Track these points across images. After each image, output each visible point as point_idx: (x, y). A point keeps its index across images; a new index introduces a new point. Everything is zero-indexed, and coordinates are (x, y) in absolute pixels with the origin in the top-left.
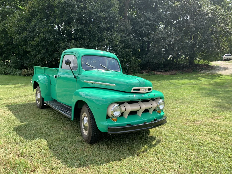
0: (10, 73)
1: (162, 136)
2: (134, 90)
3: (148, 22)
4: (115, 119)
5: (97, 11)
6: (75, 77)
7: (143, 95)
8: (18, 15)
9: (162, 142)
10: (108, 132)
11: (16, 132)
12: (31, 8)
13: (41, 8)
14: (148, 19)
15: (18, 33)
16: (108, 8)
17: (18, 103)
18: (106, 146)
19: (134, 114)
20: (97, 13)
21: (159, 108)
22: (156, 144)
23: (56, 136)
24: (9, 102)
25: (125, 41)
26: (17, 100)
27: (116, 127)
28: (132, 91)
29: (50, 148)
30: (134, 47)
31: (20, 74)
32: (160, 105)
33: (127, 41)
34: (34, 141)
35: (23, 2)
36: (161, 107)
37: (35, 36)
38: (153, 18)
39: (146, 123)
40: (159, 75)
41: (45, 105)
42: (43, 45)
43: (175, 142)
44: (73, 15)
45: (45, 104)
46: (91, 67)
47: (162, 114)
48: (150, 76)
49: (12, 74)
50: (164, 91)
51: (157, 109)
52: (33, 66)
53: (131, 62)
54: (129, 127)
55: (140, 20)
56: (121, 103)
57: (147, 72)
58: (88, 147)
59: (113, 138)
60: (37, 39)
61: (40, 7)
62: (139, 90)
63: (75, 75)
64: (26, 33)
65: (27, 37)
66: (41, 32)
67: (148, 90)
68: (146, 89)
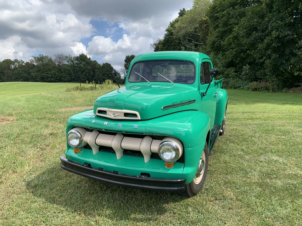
0: (240, 87)
7: (106, 123)
28: (97, 113)
64: (255, 34)
65: (257, 40)
66: (274, 28)
67: (123, 115)
68: (115, 113)
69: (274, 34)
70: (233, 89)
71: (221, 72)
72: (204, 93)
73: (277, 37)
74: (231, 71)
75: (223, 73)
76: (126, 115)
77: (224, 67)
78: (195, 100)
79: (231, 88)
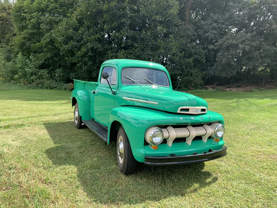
0: (56, 87)
1: (221, 173)
2: (182, 110)
3: (215, 25)
4: (155, 146)
5: (151, 14)
6: (113, 93)
7: (192, 118)
8: (65, 24)
9: (219, 181)
10: (145, 162)
11: (46, 154)
12: (79, 15)
13: (89, 15)
14: (216, 21)
15: (65, 43)
16: (165, 10)
17: (57, 121)
18: (145, 180)
19: (182, 142)
20: (151, 16)
21: (216, 135)
22: (210, 183)
23: (88, 162)
24: (47, 119)
25: (186, 49)
26: (57, 118)
27: (156, 157)
28: (178, 111)
29: (78, 176)
30: (197, 56)
31: (65, 89)
32: (218, 131)
33: (188, 49)
34: (62, 167)
35: (71, 9)
36: (220, 134)
37: (82, 45)
38: (221, 20)
39: (196, 154)
40: (228, 92)
41: (82, 125)
42: (90, 56)
43: (238, 182)
44: (124, 20)
45: (82, 123)
46: (133, 81)
47: (221, 143)
48: (216, 93)
49: (57, 88)
50: (232, 113)
51: (214, 136)
52: (74, 80)
53: (192, 75)
54: (173, 158)
55: (204, 24)
56: (163, 127)
57: (213, 88)
58: (122, 179)
59: (155, 170)
60: (84, 49)
61: (89, 13)
62: (188, 110)
63: (113, 90)
64: (72, 43)
65: (73, 47)
66: (88, 40)
67: (201, 110)
69: (90, 45)
70: (49, 89)
71: (34, 73)
73: (92, 48)
74: (44, 72)
75: (35, 74)
77: (36, 68)
79: (47, 88)
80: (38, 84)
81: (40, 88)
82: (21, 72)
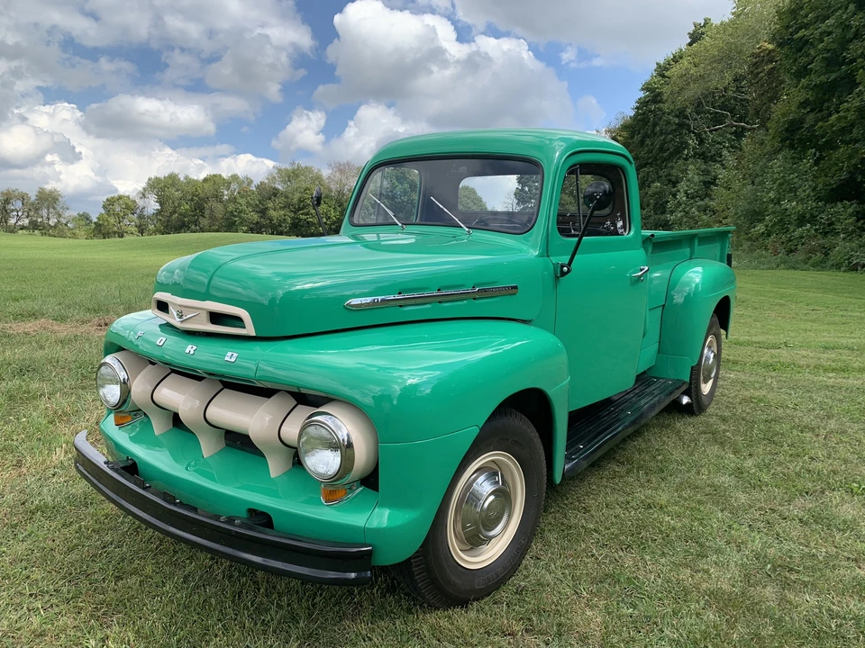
7: (161, 340)
28: (156, 310)
67: (205, 317)
68: (182, 309)
70: (844, 271)
72: (562, 266)
74: (844, 212)
76: (216, 318)
77: (818, 199)
78: (515, 288)
80: (812, 251)
81: (814, 266)
82: (773, 213)
